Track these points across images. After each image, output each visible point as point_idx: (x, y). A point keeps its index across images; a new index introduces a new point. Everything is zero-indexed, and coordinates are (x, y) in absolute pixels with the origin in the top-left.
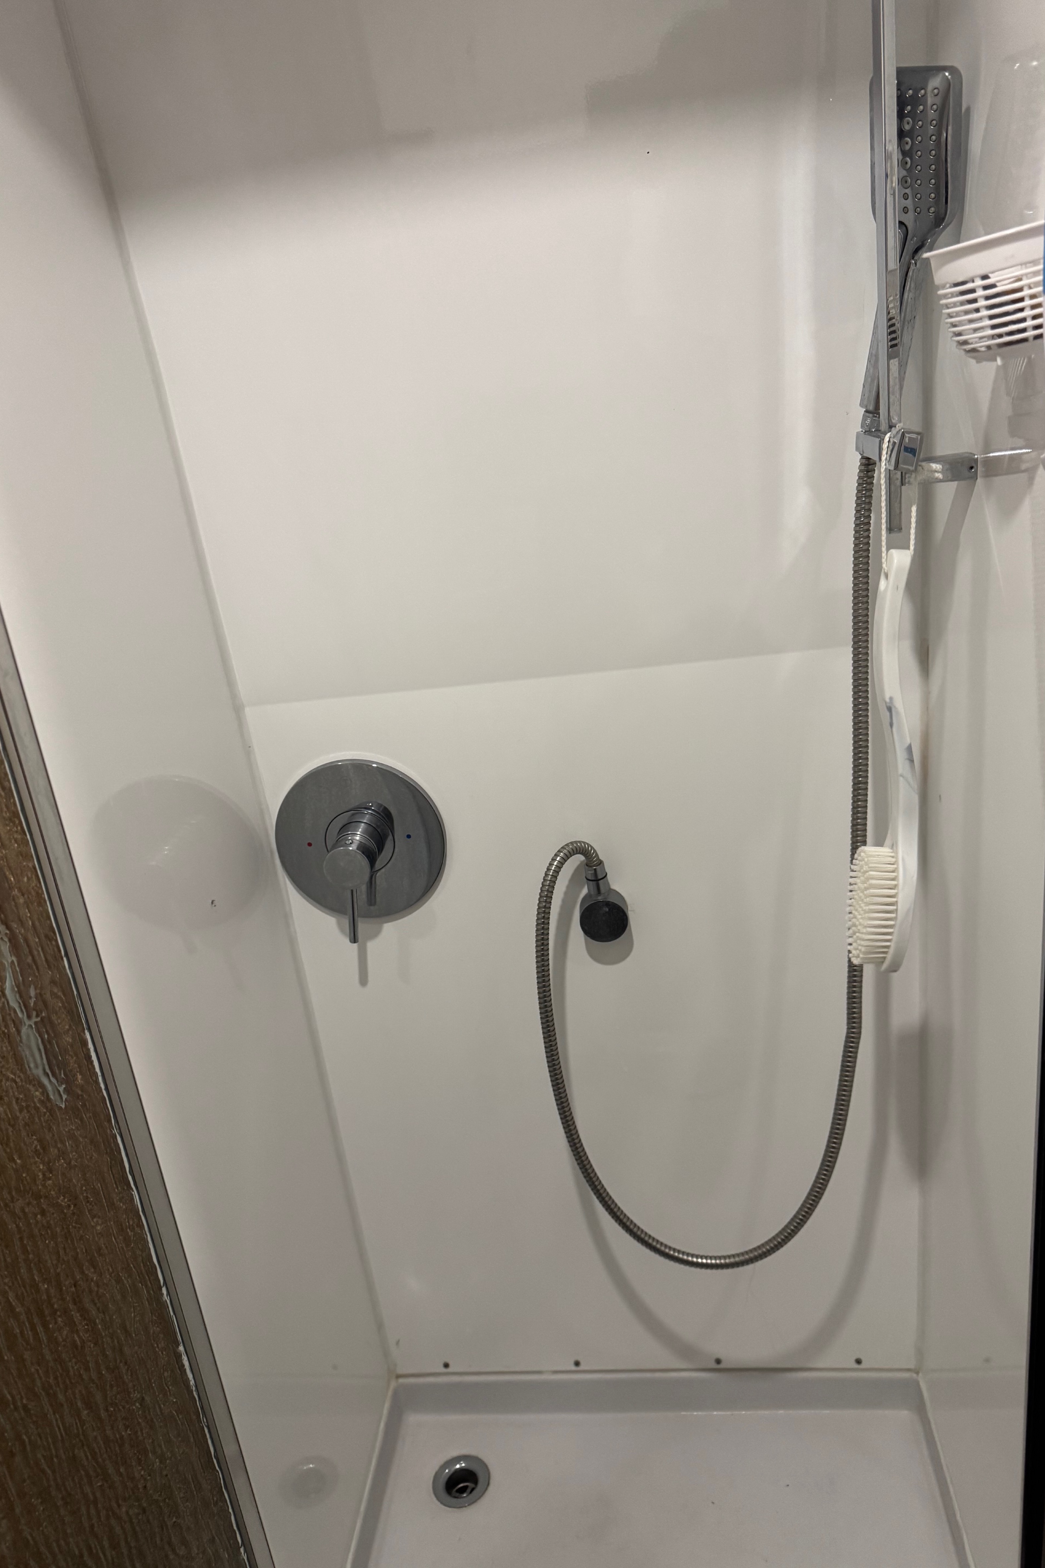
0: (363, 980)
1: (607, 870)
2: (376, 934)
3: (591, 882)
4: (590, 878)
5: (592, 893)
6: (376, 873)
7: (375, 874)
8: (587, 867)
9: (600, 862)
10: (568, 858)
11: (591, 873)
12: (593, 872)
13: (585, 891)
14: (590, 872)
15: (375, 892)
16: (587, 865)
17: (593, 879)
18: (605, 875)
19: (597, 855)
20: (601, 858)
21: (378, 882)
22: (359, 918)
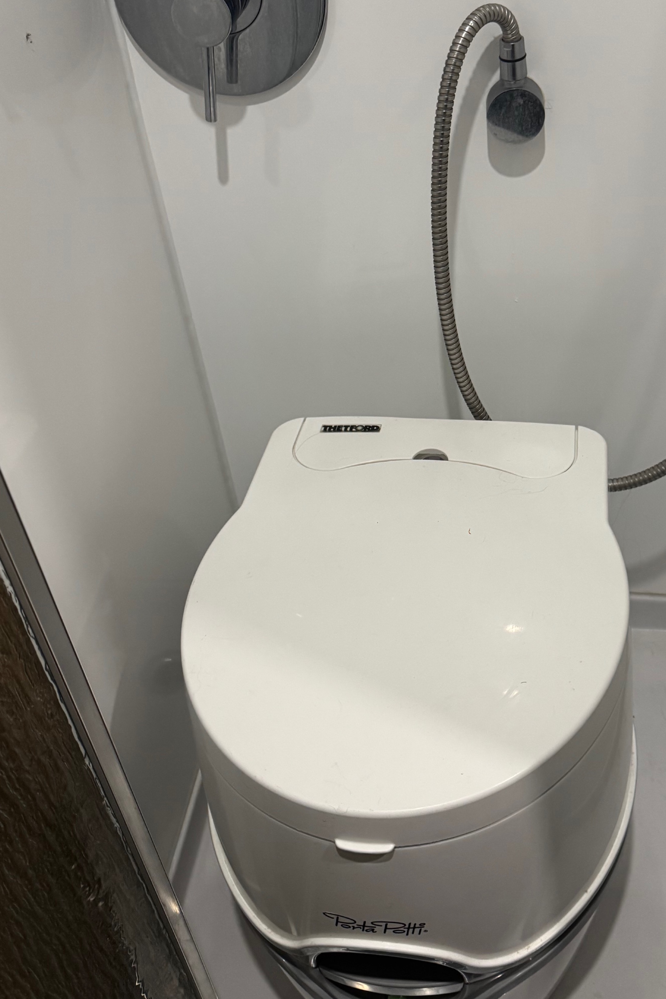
0: (223, 177)
1: (526, 52)
2: (238, 118)
3: (506, 63)
4: (505, 58)
5: (506, 78)
6: (238, 34)
7: (236, 37)
8: (503, 43)
9: (519, 38)
10: (480, 28)
11: (507, 51)
12: (510, 49)
13: (496, 78)
14: (505, 49)
15: (237, 62)
16: (503, 40)
17: (510, 59)
18: (524, 55)
19: (517, 27)
20: (522, 33)
21: (240, 47)
22: (218, 97)
